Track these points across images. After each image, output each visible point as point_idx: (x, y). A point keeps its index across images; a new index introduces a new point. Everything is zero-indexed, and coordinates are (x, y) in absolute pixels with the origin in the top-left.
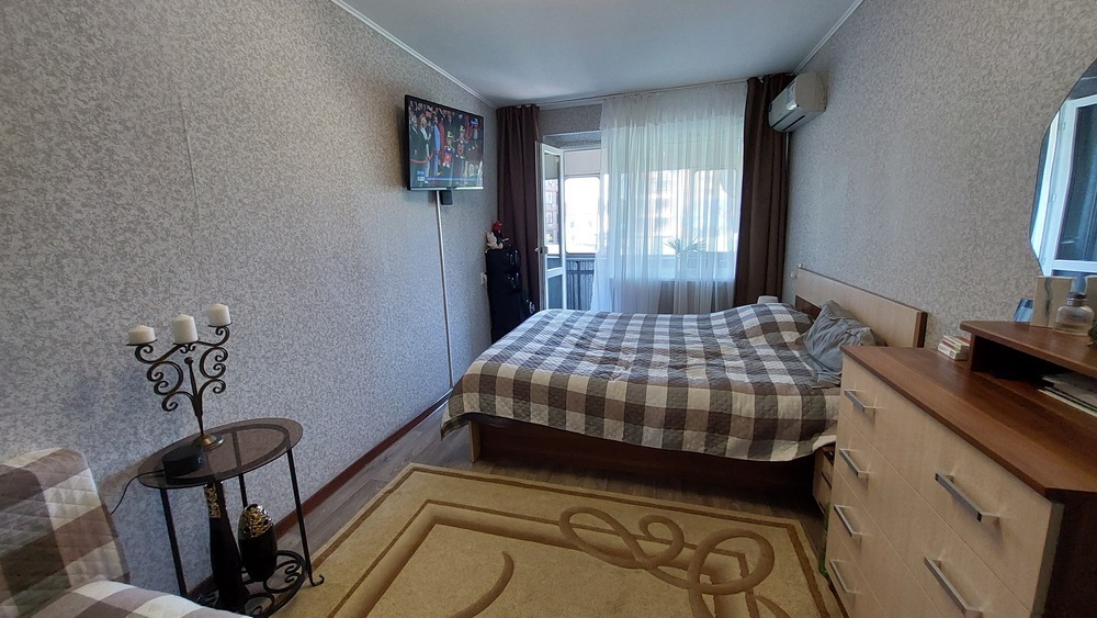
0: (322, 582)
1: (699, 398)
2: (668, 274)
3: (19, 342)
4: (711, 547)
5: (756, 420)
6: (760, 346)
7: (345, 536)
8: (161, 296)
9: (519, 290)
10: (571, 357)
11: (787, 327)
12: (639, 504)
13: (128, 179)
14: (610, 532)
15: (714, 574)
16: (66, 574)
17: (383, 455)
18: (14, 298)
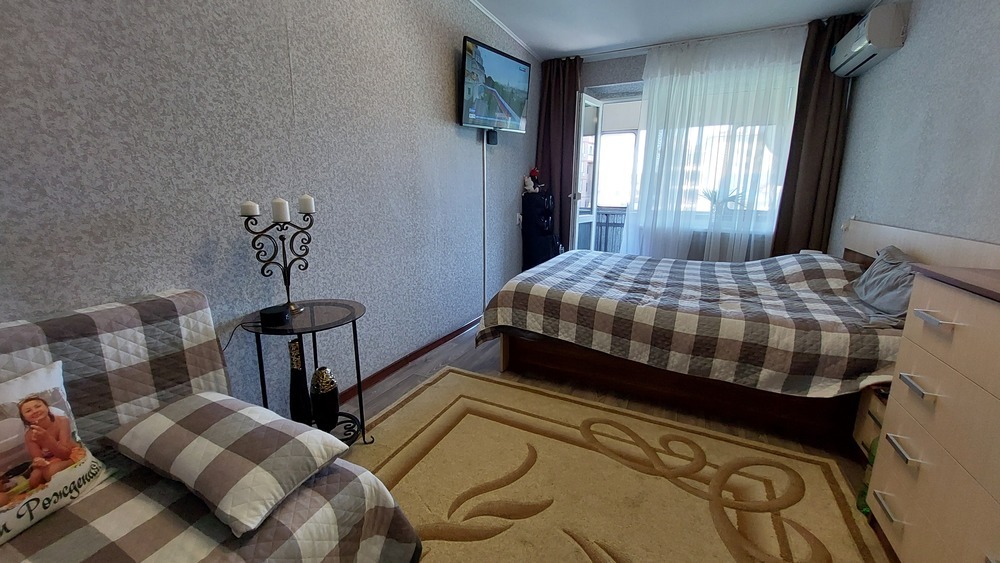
0: (372, 442)
1: (733, 328)
2: (701, 226)
3: (167, 202)
4: (735, 468)
5: (795, 354)
6: (802, 290)
7: (392, 412)
8: (264, 184)
9: (551, 232)
10: (601, 283)
11: (834, 274)
12: (660, 424)
13: (245, 83)
14: (630, 442)
15: (738, 492)
16: (190, 386)
17: (423, 358)
18: (165, 167)
